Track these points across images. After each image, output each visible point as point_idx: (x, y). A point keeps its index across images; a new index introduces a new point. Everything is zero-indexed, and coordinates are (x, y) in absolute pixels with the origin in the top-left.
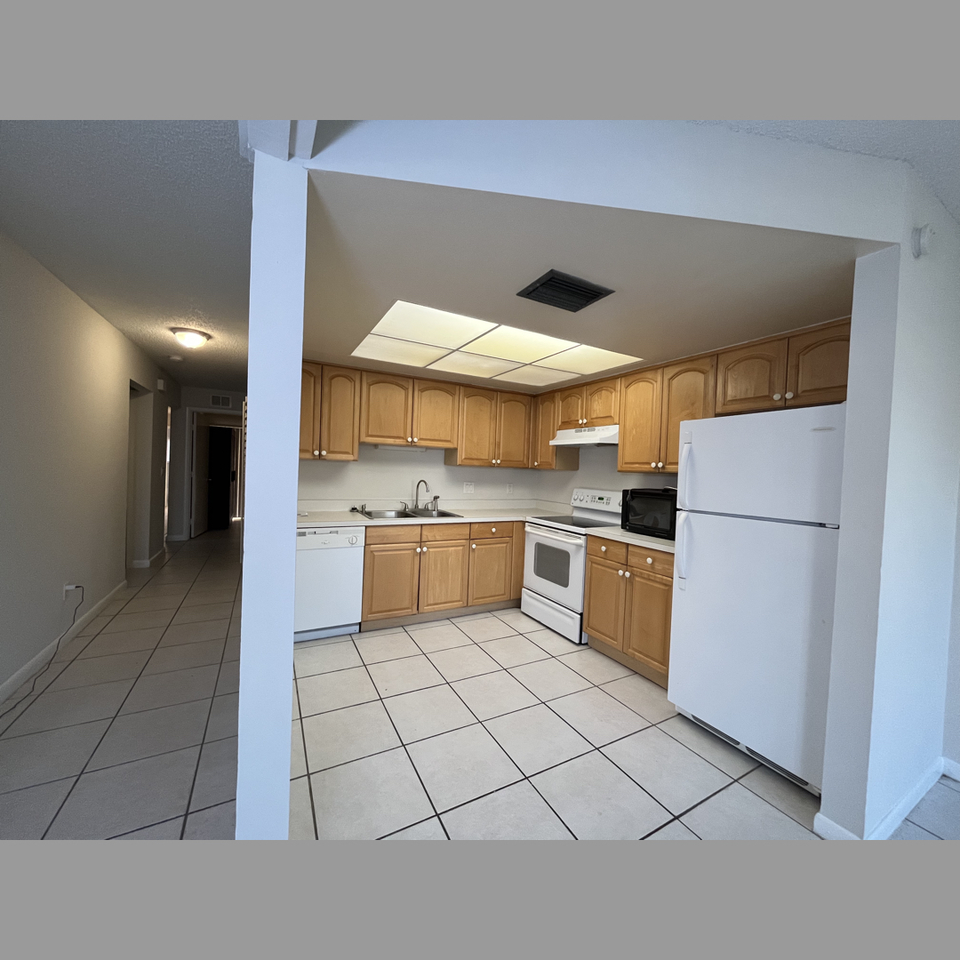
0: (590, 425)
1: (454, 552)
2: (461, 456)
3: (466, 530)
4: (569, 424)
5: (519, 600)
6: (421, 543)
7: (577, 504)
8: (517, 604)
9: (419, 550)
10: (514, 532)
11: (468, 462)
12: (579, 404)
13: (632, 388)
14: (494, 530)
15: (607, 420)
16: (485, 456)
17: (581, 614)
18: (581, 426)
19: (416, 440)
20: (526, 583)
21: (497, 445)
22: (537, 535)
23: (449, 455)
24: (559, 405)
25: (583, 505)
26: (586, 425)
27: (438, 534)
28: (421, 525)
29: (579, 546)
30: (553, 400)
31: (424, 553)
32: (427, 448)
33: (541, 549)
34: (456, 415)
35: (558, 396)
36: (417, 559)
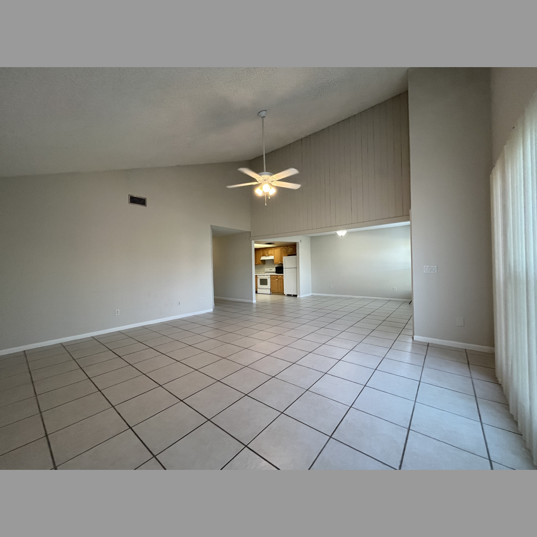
4: (263, 255)
7: (266, 271)
12: (265, 252)
13: (276, 250)
15: (271, 255)
17: (270, 289)
18: (266, 256)
20: (258, 287)
22: (260, 277)
24: (261, 251)
29: (269, 277)
33: (262, 280)
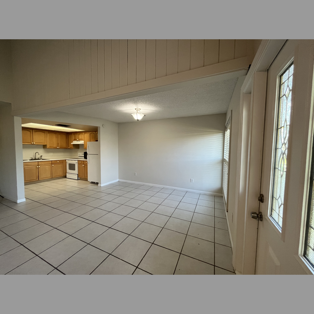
0: (79, 140)
1: (48, 167)
2: (48, 146)
3: (51, 162)
4: (75, 140)
5: (66, 176)
6: (38, 165)
7: (79, 155)
8: (65, 177)
9: (38, 167)
10: (63, 162)
11: (50, 148)
12: (77, 136)
13: (85, 134)
14: (58, 162)
15: (82, 140)
16: (55, 146)
17: (78, 174)
18: (77, 140)
19: (34, 143)
20: (67, 172)
21: (58, 144)
22: (69, 162)
23: (44, 147)
24: (73, 135)
25: (80, 156)
26: (78, 140)
27: (43, 163)
28: (38, 162)
29: (76, 162)
30: (72, 134)
31: (39, 167)
32: (38, 145)
33: (70, 165)
34: (46, 137)
35: (73, 134)
36: (37, 169)
